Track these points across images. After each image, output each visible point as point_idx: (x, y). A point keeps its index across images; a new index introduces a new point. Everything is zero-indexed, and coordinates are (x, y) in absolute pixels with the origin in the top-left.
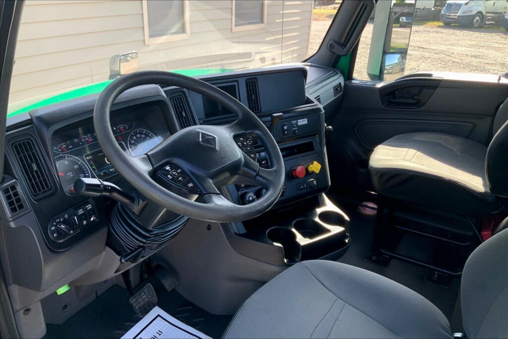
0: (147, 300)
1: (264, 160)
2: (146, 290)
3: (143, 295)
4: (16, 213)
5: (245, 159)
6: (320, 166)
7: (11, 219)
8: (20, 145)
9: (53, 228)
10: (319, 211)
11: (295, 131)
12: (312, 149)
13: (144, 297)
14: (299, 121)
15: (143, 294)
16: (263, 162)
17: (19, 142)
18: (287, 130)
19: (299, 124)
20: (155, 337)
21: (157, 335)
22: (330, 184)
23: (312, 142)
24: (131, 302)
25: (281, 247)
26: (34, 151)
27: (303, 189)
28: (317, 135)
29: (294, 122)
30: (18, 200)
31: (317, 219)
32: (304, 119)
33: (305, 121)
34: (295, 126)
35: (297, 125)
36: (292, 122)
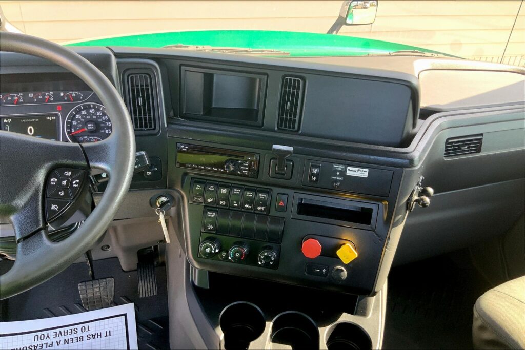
0: (98, 294)
1: (261, 205)
2: (103, 284)
3: (97, 288)
6: (355, 255)
11: (336, 181)
12: (368, 221)
13: (97, 290)
14: (348, 168)
15: (98, 286)
16: (259, 208)
18: (317, 175)
19: (348, 173)
20: (101, 335)
21: (103, 335)
23: (371, 210)
24: (79, 288)
27: (317, 274)
28: (387, 203)
29: (338, 167)
32: (361, 169)
33: (364, 173)
34: (338, 173)
35: (343, 173)
36: (335, 166)
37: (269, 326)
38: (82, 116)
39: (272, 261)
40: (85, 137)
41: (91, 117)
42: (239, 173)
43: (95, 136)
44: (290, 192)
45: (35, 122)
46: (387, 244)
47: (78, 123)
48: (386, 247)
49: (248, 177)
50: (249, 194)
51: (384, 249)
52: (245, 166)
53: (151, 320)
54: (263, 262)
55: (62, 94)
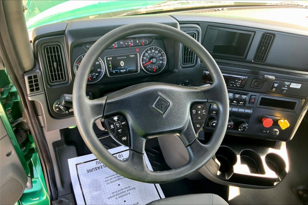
1: (242, 101)
4: (33, 92)
5: (188, 128)
6: (288, 125)
7: (29, 95)
8: (50, 48)
9: (57, 106)
10: (271, 150)
11: (284, 90)
12: (293, 108)
14: (292, 84)
16: (241, 103)
17: (50, 46)
18: (276, 87)
19: (291, 86)
22: (291, 138)
23: (296, 103)
25: (219, 166)
26: (60, 54)
27: (264, 133)
28: (304, 100)
29: (287, 83)
30: (37, 85)
31: (263, 158)
32: (298, 84)
33: (298, 86)
34: (286, 86)
35: (289, 86)
36: (285, 83)
37: (238, 157)
38: (148, 54)
39: (246, 129)
40: (149, 66)
41: (153, 54)
42: (235, 86)
43: (154, 65)
44: (258, 94)
45: (124, 58)
46: (300, 118)
47: (146, 58)
48: (299, 120)
49: (239, 87)
50: (237, 96)
51: (298, 120)
52: (239, 83)
53: (151, 148)
54: (242, 129)
55: (137, 42)
